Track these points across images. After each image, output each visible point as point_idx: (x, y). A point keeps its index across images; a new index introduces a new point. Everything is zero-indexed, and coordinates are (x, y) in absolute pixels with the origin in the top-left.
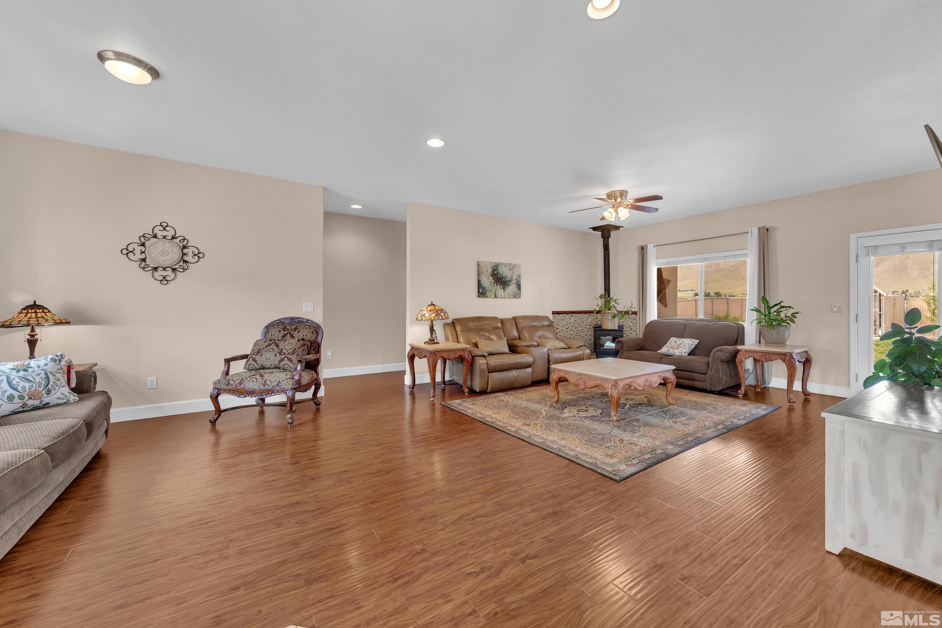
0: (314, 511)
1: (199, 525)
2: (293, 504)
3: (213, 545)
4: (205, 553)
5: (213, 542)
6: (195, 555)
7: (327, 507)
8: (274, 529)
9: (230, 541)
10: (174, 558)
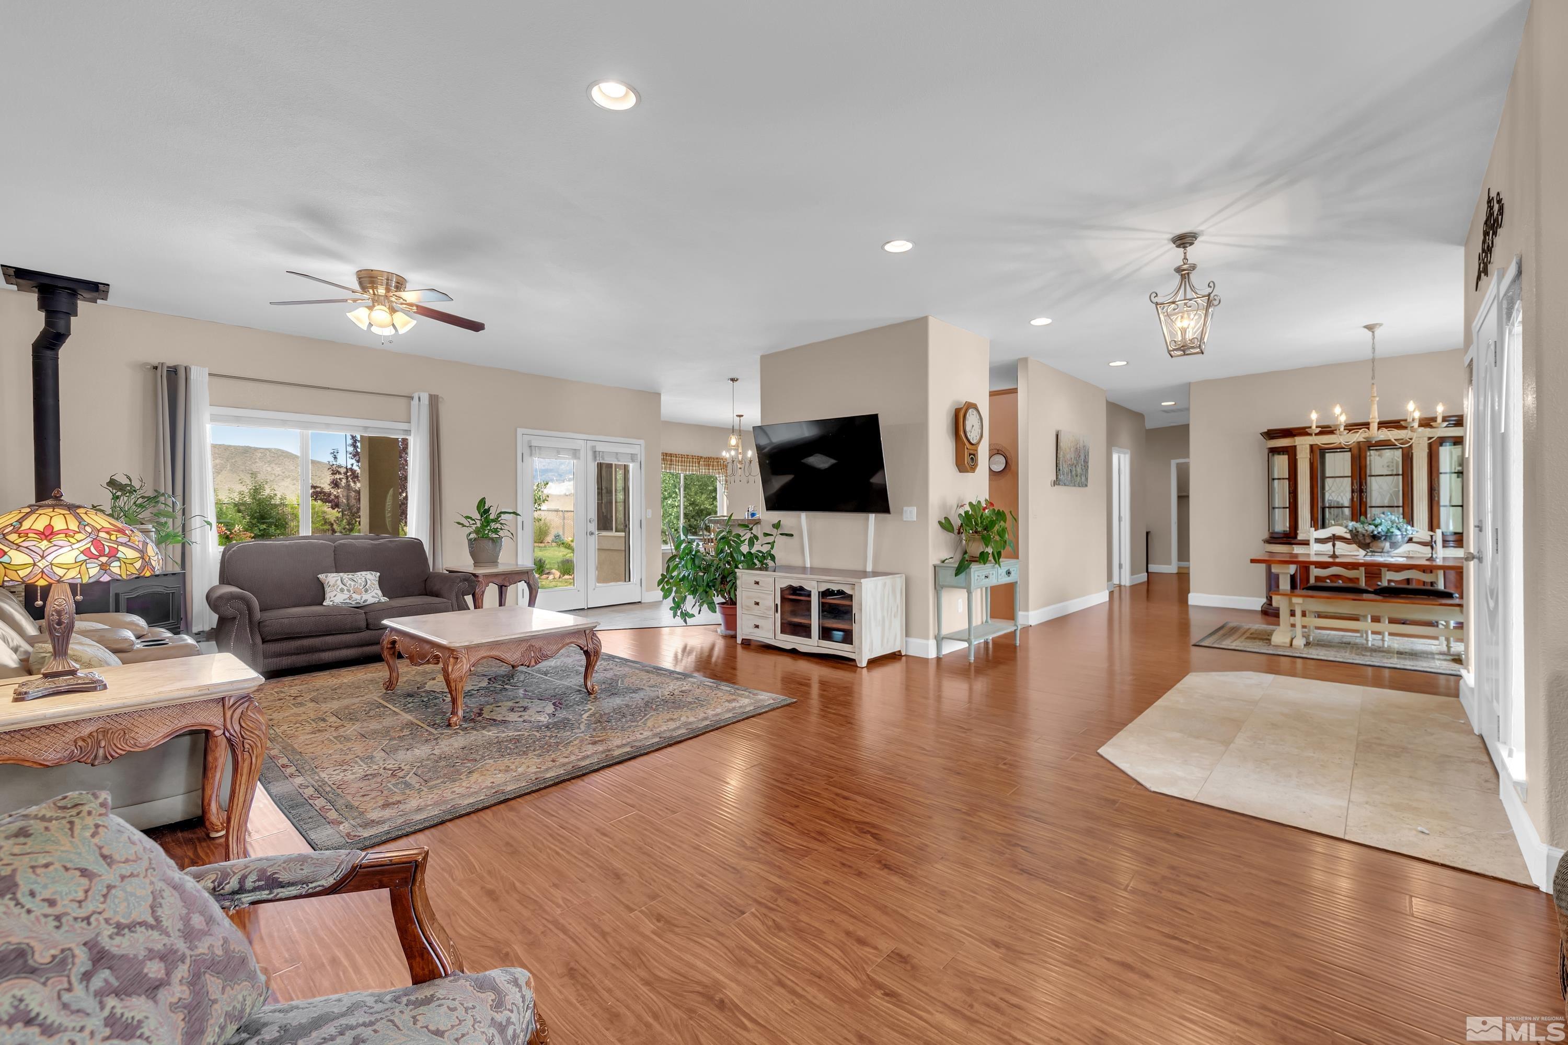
0: (1022, 847)
1: (1187, 942)
2: (1031, 875)
3: (1181, 894)
4: (1195, 889)
5: (1179, 897)
6: (1207, 895)
7: (1003, 840)
8: (1093, 862)
9: (1155, 884)
10: (1240, 910)
